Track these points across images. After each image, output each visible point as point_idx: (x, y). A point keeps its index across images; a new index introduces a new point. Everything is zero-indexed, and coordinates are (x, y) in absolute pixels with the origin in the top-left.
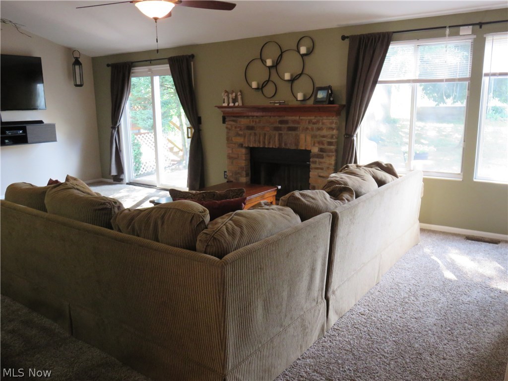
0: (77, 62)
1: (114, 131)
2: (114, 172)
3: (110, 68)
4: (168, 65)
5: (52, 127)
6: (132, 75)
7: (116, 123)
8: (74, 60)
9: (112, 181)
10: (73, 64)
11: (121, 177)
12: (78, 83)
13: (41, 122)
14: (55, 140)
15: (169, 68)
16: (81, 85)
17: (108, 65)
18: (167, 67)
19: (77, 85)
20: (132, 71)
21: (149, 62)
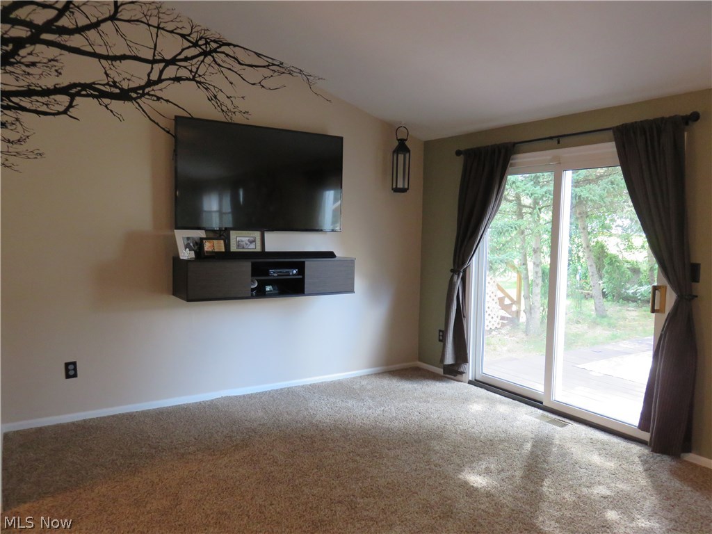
0: (402, 147)
1: (456, 277)
2: (449, 359)
3: (461, 159)
4: (613, 144)
5: (349, 264)
6: (510, 169)
7: (464, 263)
8: (396, 143)
9: (440, 371)
10: (394, 152)
11: (461, 369)
12: (400, 185)
13: (330, 255)
14: (352, 291)
15: (615, 149)
16: (403, 190)
17: (458, 153)
18: (610, 148)
19: (396, 190)
20: (511, 162)
21: (555, 141)
